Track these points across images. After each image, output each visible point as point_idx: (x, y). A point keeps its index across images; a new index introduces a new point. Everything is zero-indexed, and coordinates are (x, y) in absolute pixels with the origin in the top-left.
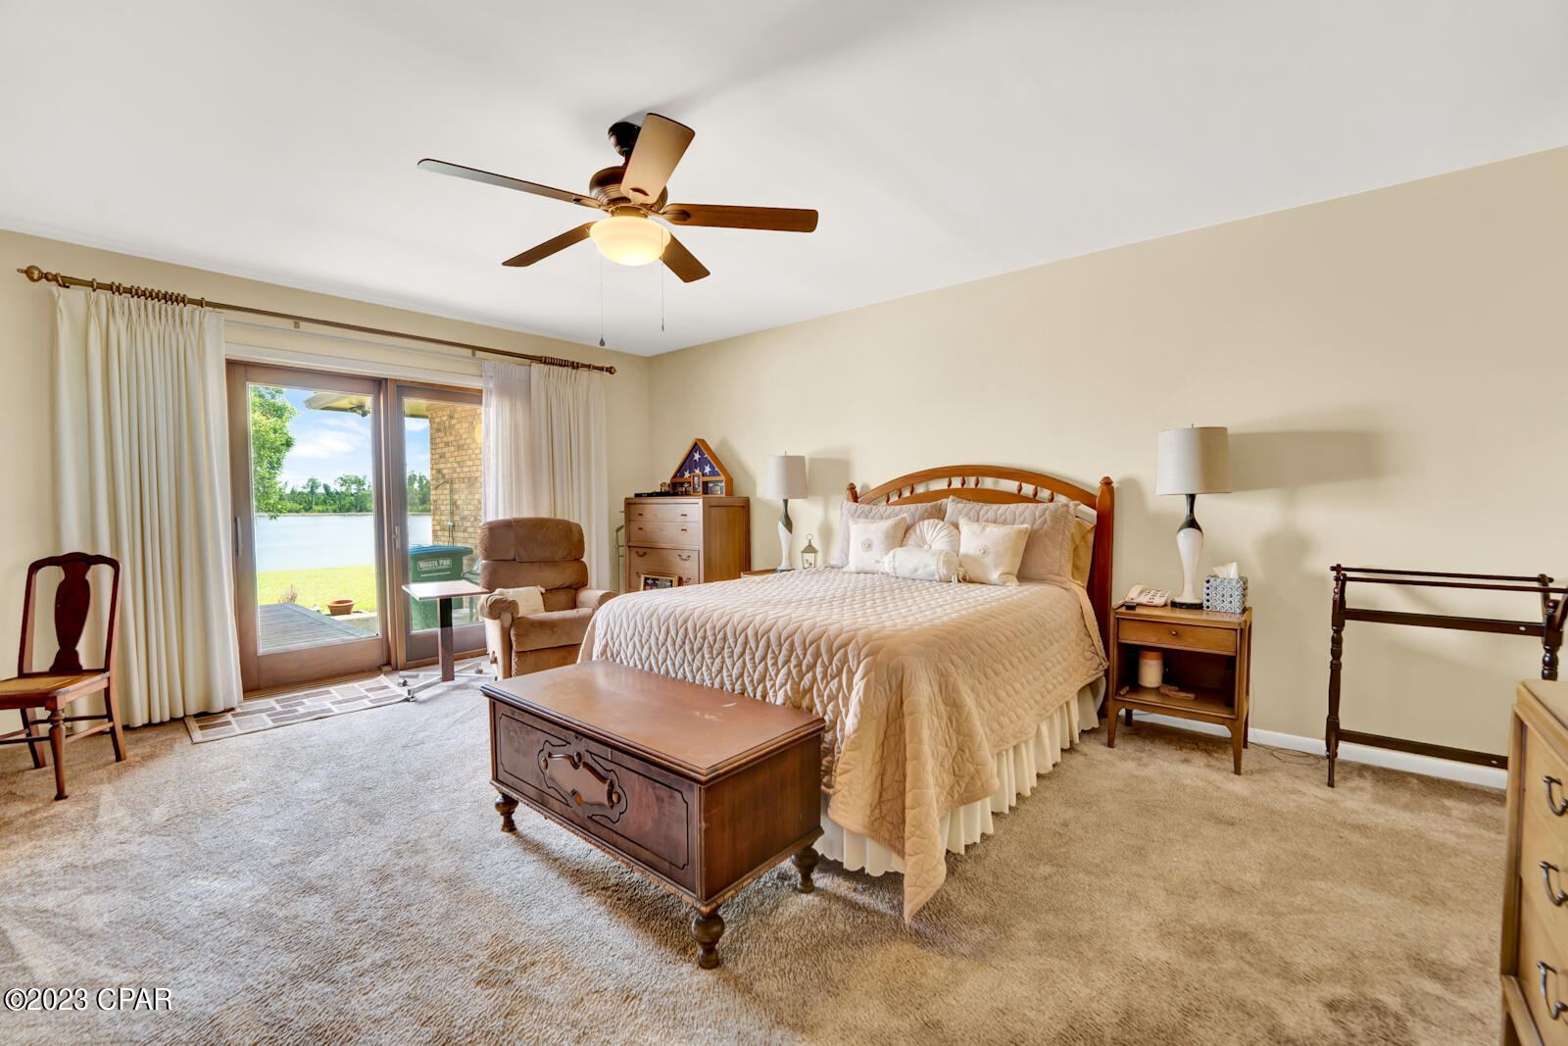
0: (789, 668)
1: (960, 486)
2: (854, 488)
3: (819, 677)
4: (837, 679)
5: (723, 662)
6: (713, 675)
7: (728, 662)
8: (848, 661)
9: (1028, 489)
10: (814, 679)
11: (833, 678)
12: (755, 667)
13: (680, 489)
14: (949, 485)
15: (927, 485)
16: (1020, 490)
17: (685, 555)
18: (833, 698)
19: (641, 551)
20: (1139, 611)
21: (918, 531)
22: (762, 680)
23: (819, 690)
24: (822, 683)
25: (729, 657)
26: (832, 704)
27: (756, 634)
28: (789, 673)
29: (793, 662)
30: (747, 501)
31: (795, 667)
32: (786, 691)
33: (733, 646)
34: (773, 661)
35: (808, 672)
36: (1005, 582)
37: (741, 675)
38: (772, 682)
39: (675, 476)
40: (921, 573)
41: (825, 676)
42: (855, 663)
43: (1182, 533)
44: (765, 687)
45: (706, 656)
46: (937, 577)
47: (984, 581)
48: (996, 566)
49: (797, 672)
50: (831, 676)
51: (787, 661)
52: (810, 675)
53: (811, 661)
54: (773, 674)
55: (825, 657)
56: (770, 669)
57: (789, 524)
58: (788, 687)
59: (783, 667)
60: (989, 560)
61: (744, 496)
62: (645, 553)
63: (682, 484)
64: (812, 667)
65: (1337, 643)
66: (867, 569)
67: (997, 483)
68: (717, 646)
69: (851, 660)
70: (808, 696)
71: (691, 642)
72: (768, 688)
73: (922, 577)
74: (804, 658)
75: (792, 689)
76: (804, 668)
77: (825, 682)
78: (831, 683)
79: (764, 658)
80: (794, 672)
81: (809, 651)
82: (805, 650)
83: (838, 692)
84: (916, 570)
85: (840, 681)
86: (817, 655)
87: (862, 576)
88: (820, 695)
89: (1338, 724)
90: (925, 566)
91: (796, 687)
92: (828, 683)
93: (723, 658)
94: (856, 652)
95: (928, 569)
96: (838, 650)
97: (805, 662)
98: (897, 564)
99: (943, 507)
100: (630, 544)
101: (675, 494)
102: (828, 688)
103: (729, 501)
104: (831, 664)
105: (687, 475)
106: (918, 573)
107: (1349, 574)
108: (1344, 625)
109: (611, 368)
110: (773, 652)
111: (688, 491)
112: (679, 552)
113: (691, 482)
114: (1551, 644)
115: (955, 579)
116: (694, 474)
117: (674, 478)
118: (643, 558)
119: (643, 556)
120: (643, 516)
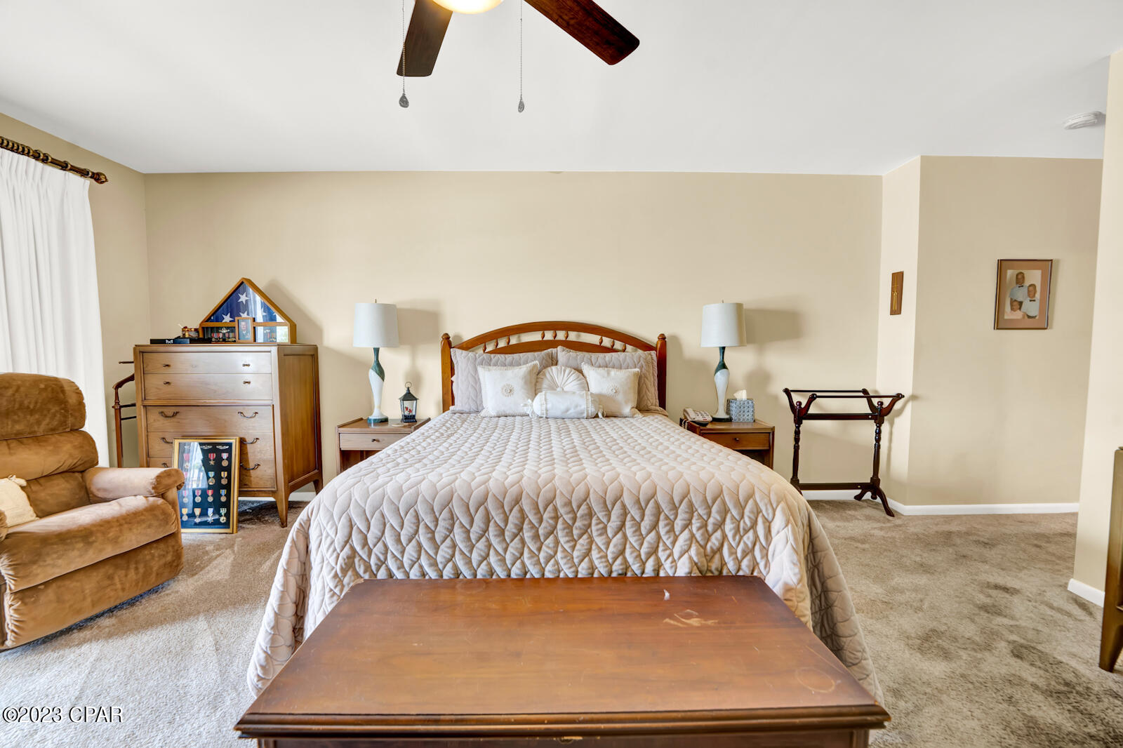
0: (691, 532)
1: (552, 339)
2: (449, 338)
3: (730, 535)
4: (751, 531)
5: (591, 541)
6: (576, 561)
7: (599, 541)
8: (761, 511)
9: (607, 342)
10: (724, 537)
11: (746, 531)
12: (642, 540)
13: (215, 335)
14: (543, 337)
15: (519, 337)
16: (601, 342)
17: (249, 413)
18: (749, 552)
19: (169, 411)
20: (709, 427)
21: (548, 375)
22: (654, 551)
23: (730, 546)
24: (734, 539)
25: (600, 535)
26: (748, 558)
27: (638, 501)
28: (693, 536)
29: (696, 524)
30: (315, 348)
31: (699, 529)
32: (690, 558)
33: (605, 520)
34: (668, 528)
35: (715, 531)
36: (634, 414)
37: (622, 552)
38: (668, 552)
39: (208, 319)
40: (572, 412)
41: (737, 530)
42: (770, 511)
43: (718, 373)
44: (658, 560)
45: (562, 540)
46: (585, 415)
47: (618, 414)
48: (626, 402)
49: (702, 535)
50: (744, 529)
51: (688, 525)
52: (718, 534)
53: (719, 518)
54: (668, 543)
55: (735, 512)
56: (664, 538)
57: (381, 373)
58: (693, 552)
59: (682, 532)
60: (620, 397)
61: (313, 344)
62: (175, 414)
63: (218, 329)
64: (720, 525)
65: (797, 433)
66: (508, 412)
67: (579, 336)
68: (578, 524)
69: (763, 509)
70: (717, 556)
71: (533, 526)
72: (663, 559)
73: (572, 416)
74: (709, 516)
75: (698, 554)
76: (710, 528)
77: (737, 538)
78: (745, 538)
79: (654, 526)
80: (698, 535)
81: (714, 509)
82: (709, 508)
83: (754, 545)
84: (567, 410)
85: (755, 532)
86: (725, 511)
87: (502, 418)
88: (733, 552)
89: (798, 480)
90: (576, 406)
91: (702, 550)
92: (741, 537)
93: (590, 537)
94: (766, 501)
95: (579, 409)
96: (746, 502)
97: (711, 521)
98: (549, 406)
99: (555, 355)
100: (146, 403)
101: (208, 341)
102: (742, 544)
103: (296, 348)
104: (742, 517)
105: (227, 319)
106: (570, 412)
107: (818, 394)
108: (802, 423)
109: (98, 174)
110: (667, 517)
111: (229, 338)
112: (240, 409)
113: (234, 327)
114: (879, 423)
115: (600, 415)
116: (239, 318)
117: (206, 321)
118: (173, 419)
119: (173, 416)
120: (171, 367)
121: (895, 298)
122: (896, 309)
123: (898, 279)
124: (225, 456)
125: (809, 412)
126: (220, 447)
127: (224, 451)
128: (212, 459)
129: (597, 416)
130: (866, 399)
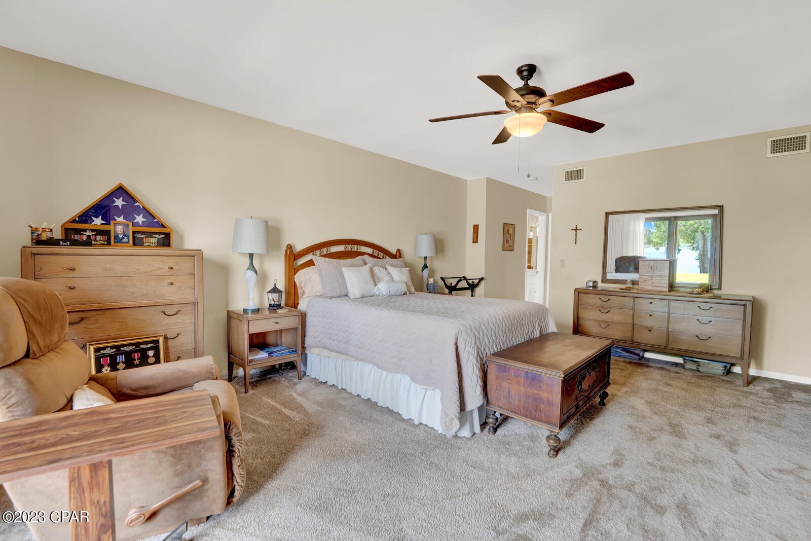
1: (350, 250)
2: (291, 247)
9: (376, 252)
13: (78, 237)
14: (346, 248)
15: (333, 248)
16: (373, 253)
17: (172, 310)
19: (73, 317)
39: (74, 220)
43: (425, 270)
46: (403, 293)
57: (256, 273)
62: (82, 320)
63: (82, 232)
67: (365, 249)
99: (365, 260)
105: (98, 221)
106: (398, 292)
108: (452, 293)
111: (96, 240)
112: (162, 309)
113: (110, 231)
114: (472, 291)
115: (408, 293)
116: (115, 222)
117: (71, 222)
118: (79, 326)
119: (78, 323)
120: (76, 270)
121: (475, 236)
122: (475, 240)
123: (476, 228)
124: (151, 353)
125: (457, 287)
126: (144, 346)
127: (151, 349)
128: (136, 358)
129: (405, 294)
130: (465, 281)
